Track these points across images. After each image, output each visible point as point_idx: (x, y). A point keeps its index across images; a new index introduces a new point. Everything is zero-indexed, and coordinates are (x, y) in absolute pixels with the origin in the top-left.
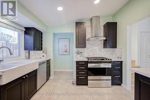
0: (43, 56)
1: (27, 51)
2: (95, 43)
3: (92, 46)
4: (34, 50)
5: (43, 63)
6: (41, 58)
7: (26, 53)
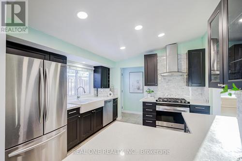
0: (110, 94)
1: (96, 89)
2: (173, 78)
3: (168, 83)
4: (101, 88)
5: (110, 101)
6: (108, 96)
7: (95, 91)
